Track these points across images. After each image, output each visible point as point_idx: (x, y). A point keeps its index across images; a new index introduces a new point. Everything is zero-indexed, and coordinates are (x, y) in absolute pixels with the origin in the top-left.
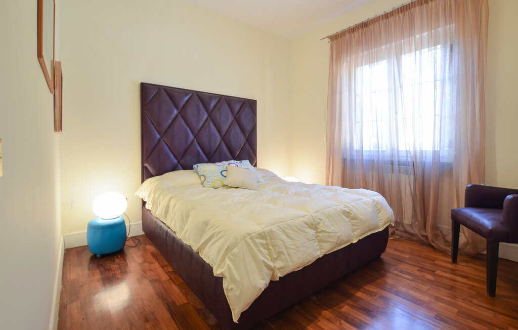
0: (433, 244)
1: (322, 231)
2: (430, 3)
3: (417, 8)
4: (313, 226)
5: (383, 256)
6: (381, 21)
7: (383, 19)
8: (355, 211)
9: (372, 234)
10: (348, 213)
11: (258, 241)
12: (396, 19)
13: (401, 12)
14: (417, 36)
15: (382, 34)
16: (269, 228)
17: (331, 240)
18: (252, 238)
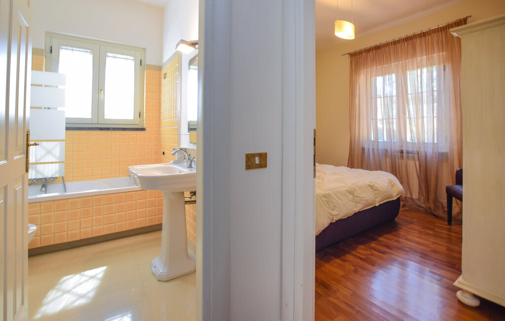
0: (435, 213)
1: (357, 196)
2: (427, 37)
3: (418, 39)
4: (351, 192)
5: (396, 219)
6: (390, 46)
7: (392, 44)
8: (376, 185)
9: (388, 202)
10: (372, 186)
11: (324, 199)
12: (402, 46)
13: (406, 41)
14: (418, 58)
15: (392, 56)
16: (328, 192)
17: (362, 202)
18: (320, 197)
